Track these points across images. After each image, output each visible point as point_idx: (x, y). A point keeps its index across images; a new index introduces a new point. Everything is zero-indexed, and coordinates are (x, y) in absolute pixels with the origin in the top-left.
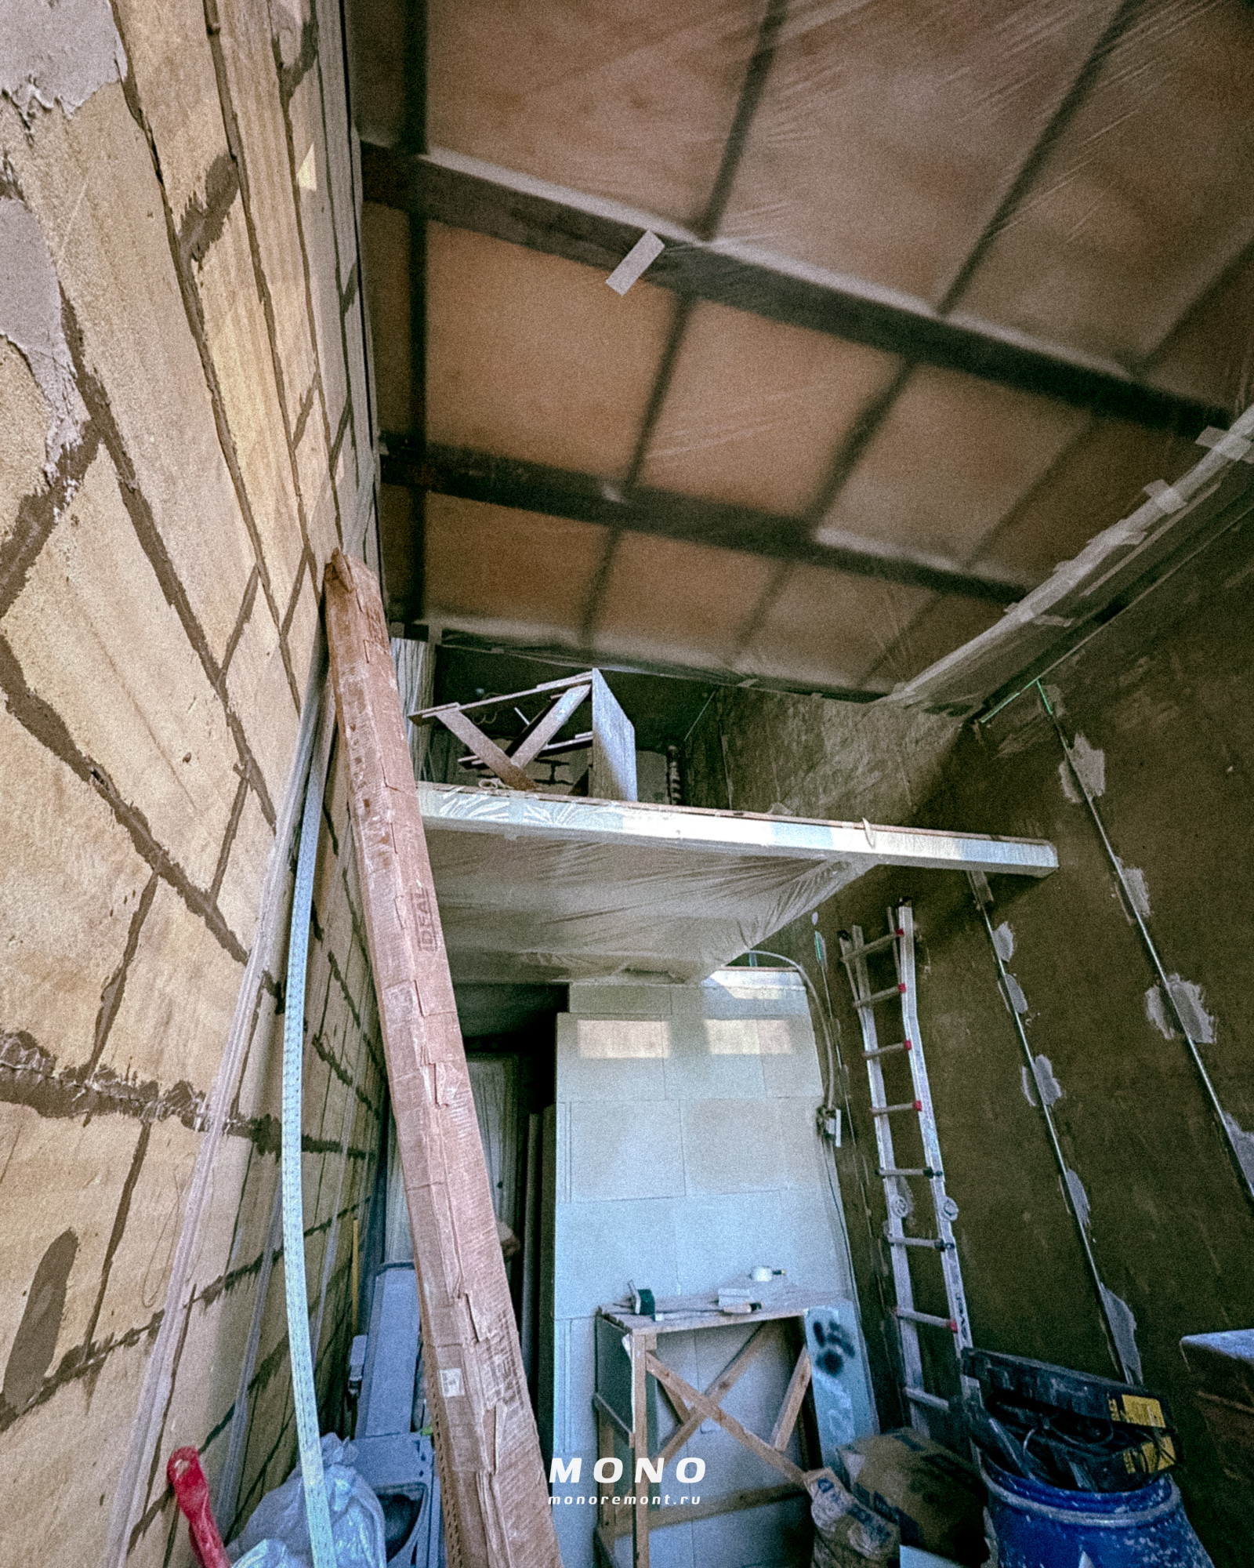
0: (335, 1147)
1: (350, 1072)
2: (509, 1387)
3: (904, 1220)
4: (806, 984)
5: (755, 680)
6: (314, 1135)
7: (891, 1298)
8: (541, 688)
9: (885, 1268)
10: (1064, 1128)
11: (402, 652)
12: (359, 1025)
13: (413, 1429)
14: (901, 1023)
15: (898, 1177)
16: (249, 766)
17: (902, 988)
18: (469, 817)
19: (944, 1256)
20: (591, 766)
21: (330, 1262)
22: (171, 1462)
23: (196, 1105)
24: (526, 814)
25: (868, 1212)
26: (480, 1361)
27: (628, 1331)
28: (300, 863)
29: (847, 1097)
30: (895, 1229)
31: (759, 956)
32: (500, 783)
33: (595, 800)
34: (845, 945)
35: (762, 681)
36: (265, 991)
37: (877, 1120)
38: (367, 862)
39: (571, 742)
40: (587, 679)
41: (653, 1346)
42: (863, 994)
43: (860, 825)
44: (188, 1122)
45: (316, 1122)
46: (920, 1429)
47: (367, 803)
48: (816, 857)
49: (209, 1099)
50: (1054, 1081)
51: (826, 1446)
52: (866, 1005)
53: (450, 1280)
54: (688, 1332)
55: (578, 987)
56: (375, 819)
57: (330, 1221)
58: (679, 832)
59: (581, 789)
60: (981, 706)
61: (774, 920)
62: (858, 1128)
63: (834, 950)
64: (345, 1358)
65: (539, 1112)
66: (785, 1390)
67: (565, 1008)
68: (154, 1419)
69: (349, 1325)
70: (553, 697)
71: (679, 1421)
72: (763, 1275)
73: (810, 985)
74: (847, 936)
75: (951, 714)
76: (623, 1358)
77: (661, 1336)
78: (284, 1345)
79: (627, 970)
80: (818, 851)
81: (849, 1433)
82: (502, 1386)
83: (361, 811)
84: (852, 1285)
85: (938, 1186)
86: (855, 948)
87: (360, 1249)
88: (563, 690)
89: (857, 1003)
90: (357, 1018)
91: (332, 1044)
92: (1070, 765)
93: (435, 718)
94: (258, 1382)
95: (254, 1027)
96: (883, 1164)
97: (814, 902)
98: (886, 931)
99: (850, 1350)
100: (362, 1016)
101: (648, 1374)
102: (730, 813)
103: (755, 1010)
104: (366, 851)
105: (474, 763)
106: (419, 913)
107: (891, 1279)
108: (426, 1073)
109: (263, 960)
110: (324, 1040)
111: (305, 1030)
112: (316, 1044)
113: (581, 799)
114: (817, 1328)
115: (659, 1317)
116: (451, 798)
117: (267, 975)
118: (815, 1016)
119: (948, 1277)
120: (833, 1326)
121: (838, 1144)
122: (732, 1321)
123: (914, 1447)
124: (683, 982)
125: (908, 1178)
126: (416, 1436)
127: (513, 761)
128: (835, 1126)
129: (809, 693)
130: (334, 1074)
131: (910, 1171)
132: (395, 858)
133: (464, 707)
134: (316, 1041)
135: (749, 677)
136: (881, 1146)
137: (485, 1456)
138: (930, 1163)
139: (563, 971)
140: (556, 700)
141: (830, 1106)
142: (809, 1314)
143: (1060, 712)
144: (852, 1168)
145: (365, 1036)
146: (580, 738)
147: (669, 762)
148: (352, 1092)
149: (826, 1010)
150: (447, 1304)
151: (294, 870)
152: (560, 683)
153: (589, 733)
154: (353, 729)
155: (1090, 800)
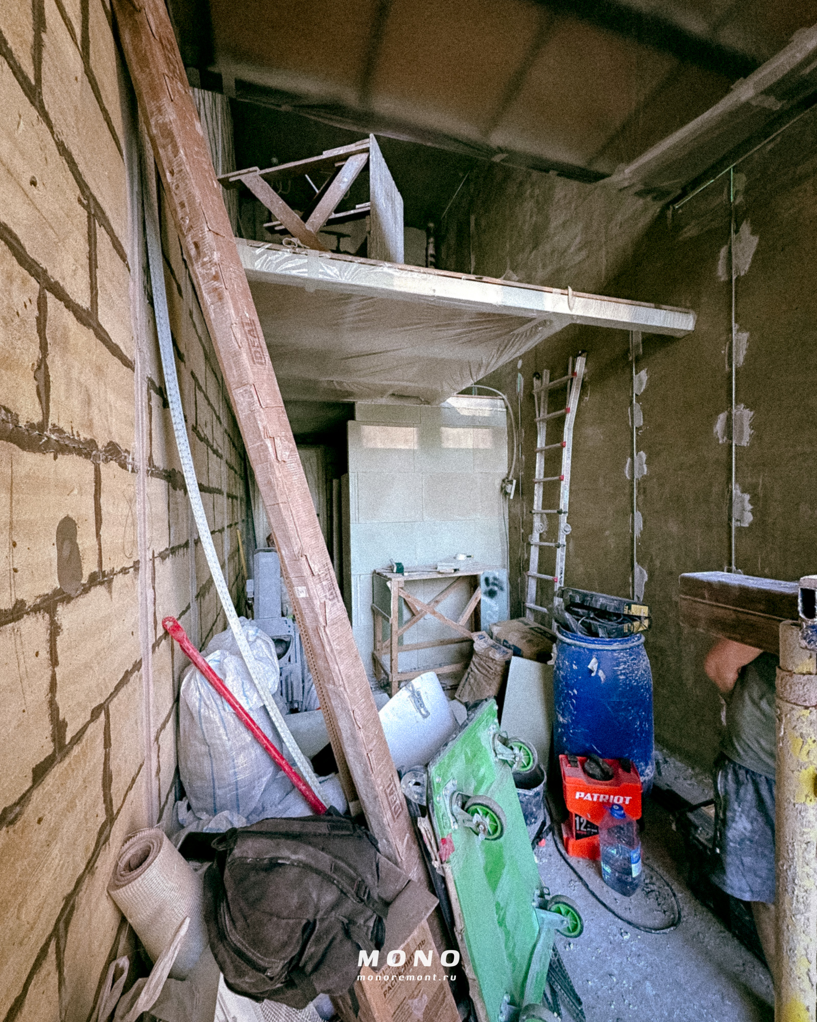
0: (220, 492)
1: (220, 451)
2: (332, 594)
3: (541, 534)
4: (507, 408)
5: (505, 155)
6: (205, 484)
7: (526, 566)
8: (327, 154)
9: (526, 556)
10: (642, 491)
11: (202, 107)
12: (220, 423)
13: (283, 615)
14: (562, 432)
15: (542, 514)
16: (91, 200)
17: (568, 410)
18: (278, 271)
19: (559, 551)
20: (369, 232)
21: (227, 548)
22: (164, 622)
23: (126, 457)
24: (321, 270)
25: (522, 531)
26: (315, 584)
27: (390, 579)
28: (154, 297)
29: (521, 473)
30: (535, 538)
31: (478, 389)
32: (299, 242)
33: (372, 262)
34: (536, 382)
35: (512, 154)
36: (152, 391)
37: (536, 486)
38: (205, 295)
39: (352, 212)
40: (364, 146)
41: (402, 585)
42: (543, 414)
43: (566, 292)
44: (123, 466)
45: (205, 477)
46: (529, 618)
47: (196, 245)
48: (531, 315)
49: (133, 454)
50: (645, 466)
51: (484, 624)
52: (543, 420)
53: (296, 549)
54: (420, 580)
55: (360, 404)
56: (205, 259)
57: (223, 529)
58: (434, 291)
59: (362, 252)
60: (679, 192)
61: (493, 362)
62: (524, 490)
63: (529, 386)
64: (243, 589)
65: (339, 478)
66: (467, 603)
67: (353, 418)
68: (149, 605)
69: (243, 576)
70: (337, 165)
71: (413, 615)
72: (462, 557)
73: (510, 408)
74: (538, 375)
75: (654, 199)
76: (388, 590)
77: (406, 582)
78: (211, 581)
79: (393, 395)
80: (532, 310)
81: (495, 619)
82: (328, 594)
83: (193, 252)
84: (507, 562)
85: (563, 518)
86: (543, 385)
87: (243, 543)
88: (345, 157)
89: (538, 419)
90: (218, 418)
91: (206, 432)
92: (730, 248)
93: (239, 181)
94: (200, 595)
95: (150, 413)
96: (535, 507)
97: (523, 350)
98: (566, 374)
99: (502, 589)
100: (221, 417)
101: (400, 597)
102: (473, 277)
103: (473, 423)
104: (203, 287)
105: (277, 228)
106: (250, 337)
107: (528, 560)
108: (269, 443)
109: (144, 369)
110: (199, 429)
111: (186, 421)
112: (194, 430)
113: (362, 260)
114: (487, 580)
115: (406, 574)
116: (262, 254)
117: (150, 380)
118: (510, 426)
119: (558, 560)
120: (495, 579)
121: (512, 497)
122: (444, 576)
123: (526, 624)
124: (429, 403)
125: (547, 514)
126: (285, 618)
127: (308, 226)
128: (511, 489)
129: (547, 171)
130: (210, 452)
131: (549, 511)
132: (226, 294)
133: (263, 172)
134: (194, 429)
135: (501, 150)
136: (536, 498)
137: (321, 619)
138: (562, 507)
139: (350, 394)
140: (340, 168)
141: (510, 478)
142: (482, 574)
143: (740, 199)
144: (517, 509)
145: (226, 431)
146: (360, 208)
147: (428, 238)
148: (223, 462)
149: (517, 423)
150: (295, 559)
151: (151, 303)
152: (341, 151)
153: (368, 204)
154: (172, 173)
155: (734, 278)
